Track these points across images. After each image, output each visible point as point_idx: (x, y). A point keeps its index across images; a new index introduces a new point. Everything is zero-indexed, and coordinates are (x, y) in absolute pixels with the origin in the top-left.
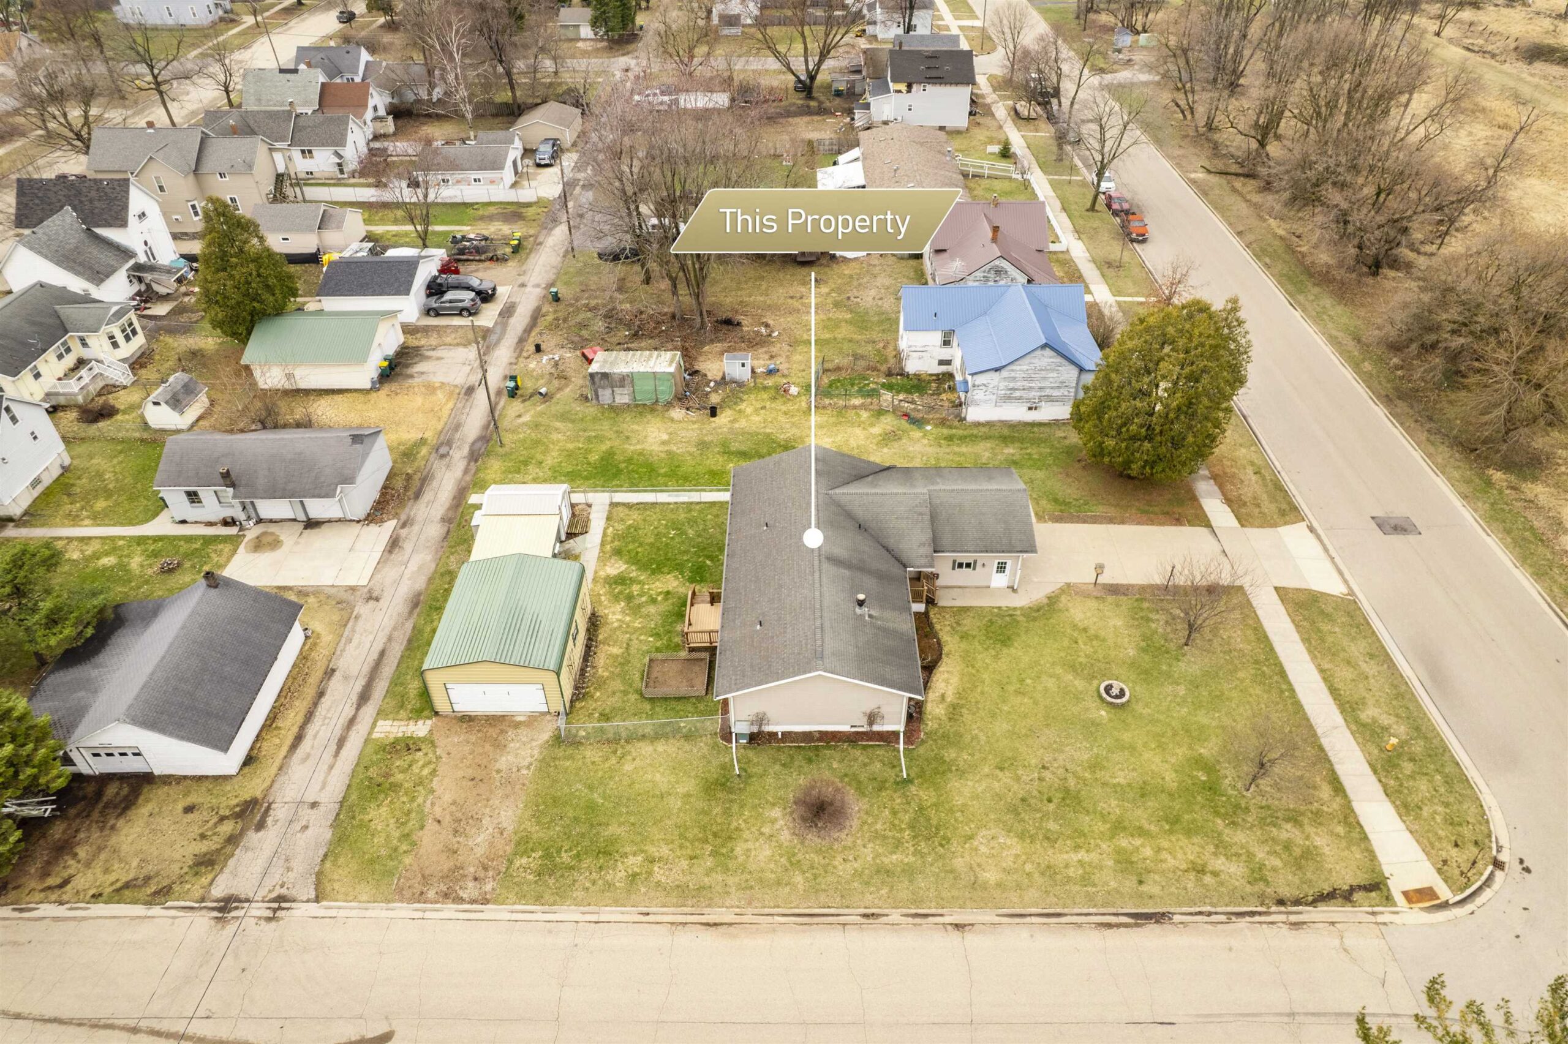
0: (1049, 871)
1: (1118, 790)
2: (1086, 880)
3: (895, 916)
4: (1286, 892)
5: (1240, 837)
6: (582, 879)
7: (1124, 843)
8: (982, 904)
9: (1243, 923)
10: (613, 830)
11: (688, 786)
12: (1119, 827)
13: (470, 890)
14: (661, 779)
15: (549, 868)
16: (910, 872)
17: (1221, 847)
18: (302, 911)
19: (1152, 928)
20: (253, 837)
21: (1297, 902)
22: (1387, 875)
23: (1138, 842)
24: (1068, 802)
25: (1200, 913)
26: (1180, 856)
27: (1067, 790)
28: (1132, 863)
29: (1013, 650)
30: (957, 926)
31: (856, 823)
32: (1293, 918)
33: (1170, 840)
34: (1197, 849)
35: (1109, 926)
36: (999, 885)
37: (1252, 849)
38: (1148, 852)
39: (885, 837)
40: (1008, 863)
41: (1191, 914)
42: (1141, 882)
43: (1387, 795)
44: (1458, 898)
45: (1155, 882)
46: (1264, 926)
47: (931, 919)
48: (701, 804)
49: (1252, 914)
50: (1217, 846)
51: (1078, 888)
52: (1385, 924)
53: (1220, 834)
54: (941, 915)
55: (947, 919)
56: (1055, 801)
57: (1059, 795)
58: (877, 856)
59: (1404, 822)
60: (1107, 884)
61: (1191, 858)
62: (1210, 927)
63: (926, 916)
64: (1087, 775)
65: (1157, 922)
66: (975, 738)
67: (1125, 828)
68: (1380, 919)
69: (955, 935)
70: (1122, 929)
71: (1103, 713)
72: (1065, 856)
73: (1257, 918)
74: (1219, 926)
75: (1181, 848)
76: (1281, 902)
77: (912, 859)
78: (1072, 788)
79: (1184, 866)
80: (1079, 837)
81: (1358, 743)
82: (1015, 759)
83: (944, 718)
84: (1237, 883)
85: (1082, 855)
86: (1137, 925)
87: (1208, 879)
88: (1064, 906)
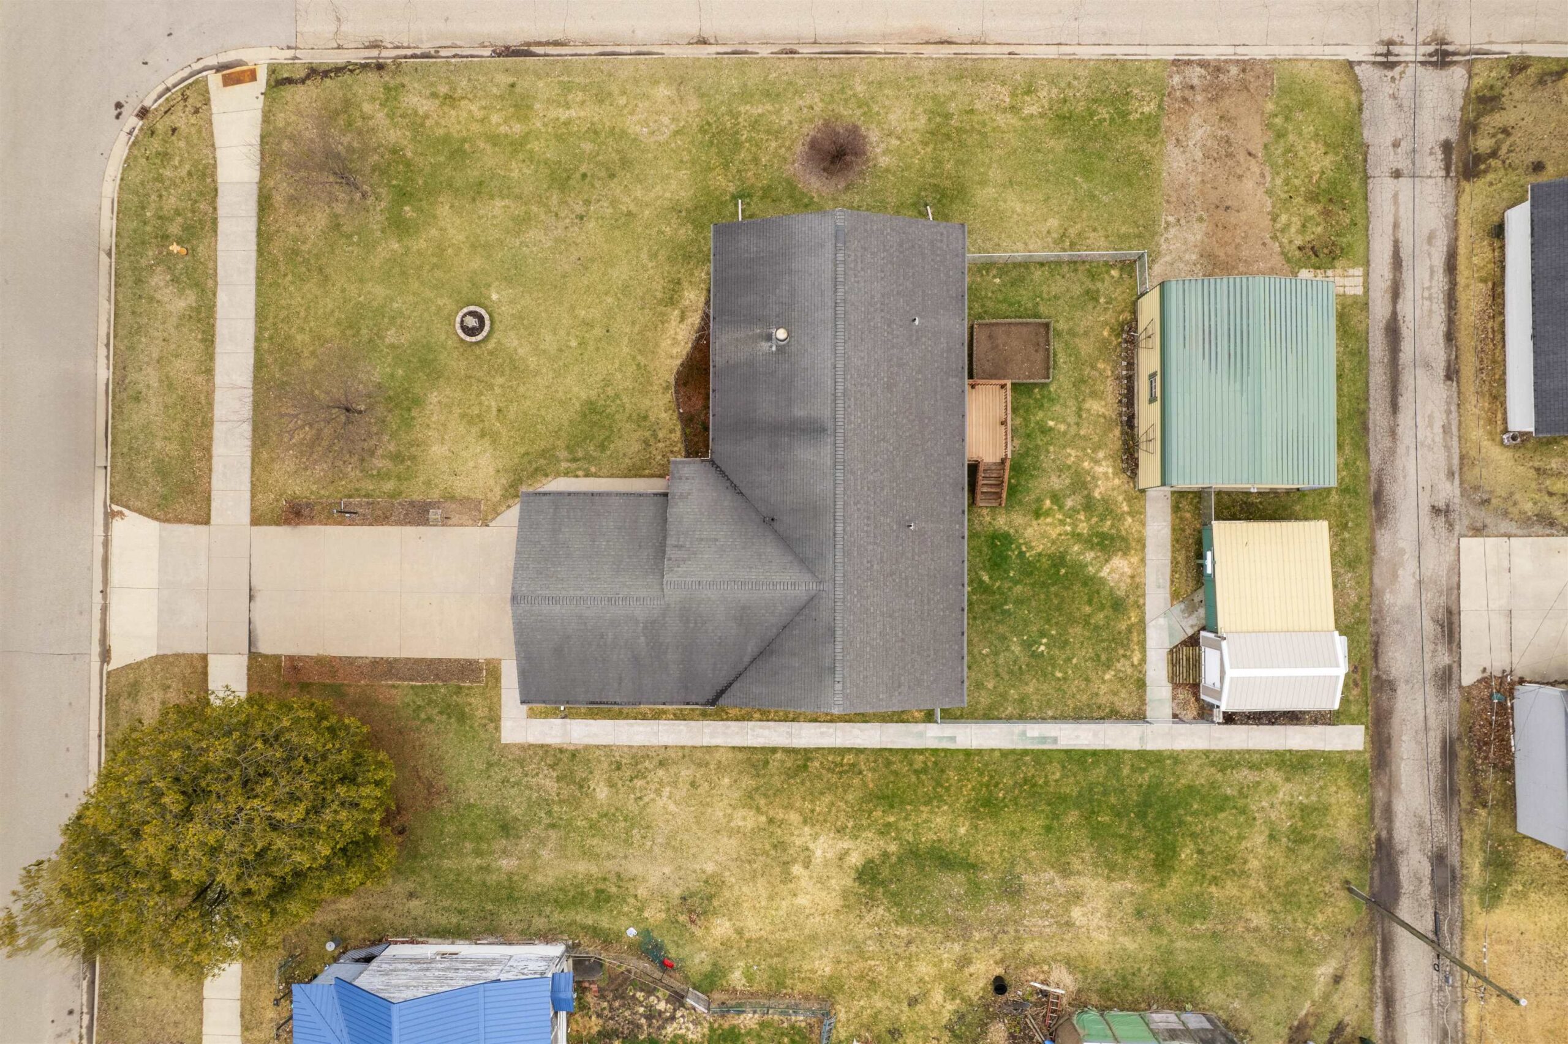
0: (602, 97)
1: (506, 190)
2: (567, 88)
3: (764, 51)
4: (372, 77)
5: (394, 136)
6: (1081, 89)
7: (518, 128)
8: (678, 62)
9: (426, 47)
10: (1058, 145)
11: (984, 195)
12: (517, 145)
13: (1195, 75)
14: (1013, 203)
15: (1120, 100)
16: (745, 95)
17: (416, 124)
18: (1361, 51)
19: (514, 41)
20: (1450, 133)
21: (365, 67)
22: (262, 97)
23: (503, 129)
24: (565, 175)
25: (462, 57)
26: (465, 114)
27: (563, 188)
28: (515, 106)
29: (584, 396)
30: (704, 42)
31: (799, 148)
32: (374, 53)
33: (468, 130)
34: (443, 123)
35: (556, 43)
36: (657, 82)
37: (388, 121)
38: (495, 118)
39: (768, 132)
40: (643, 105)
41: (472, 56)
42: (513, 85)
43: (216, 190)
44: (204, 74)
45: (498, 86)
46: (405, 44)
47: (729, 50)
48: (966, 172)
49: (414, 56)
50: (422, 125)
51: (577, 80)
52: (289, 48)
53: (414, 139)
54: (718, 53)
55: (713, 49)
56: (578, 175)
57: (572, 182)
58: (778, 112)
59: (214, 158)
60: (548, 85)
61: (453, 112)
62: (459, 43)
63: (733, 53)
64: (534, 208)
65: (507, 48)
66: (653, 256)
67: (511, 144)
68: (290, 53)
69: (707, 33)
70: (544, 40)
71: (494, 297)
72: (582, 114)
73: (409, 52)
74: (449, 43)
75: (459, 123)
76: (380, 67)
77: (742, 109)
78: (556, 191)
79: (463, 103)
80: (563, 134)
81: (215, 262)
82: (613, 228)
83: (685, 284)
84: (416, 85)
85: (564, 115)
86: (529, 44)
87: (443, 89)
88: (595, 61)
